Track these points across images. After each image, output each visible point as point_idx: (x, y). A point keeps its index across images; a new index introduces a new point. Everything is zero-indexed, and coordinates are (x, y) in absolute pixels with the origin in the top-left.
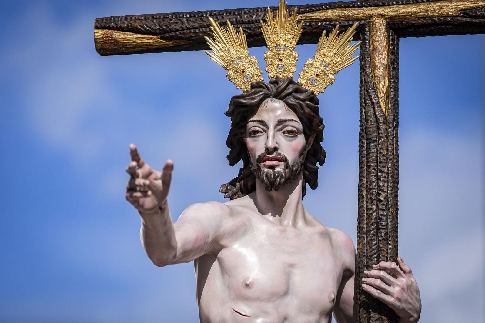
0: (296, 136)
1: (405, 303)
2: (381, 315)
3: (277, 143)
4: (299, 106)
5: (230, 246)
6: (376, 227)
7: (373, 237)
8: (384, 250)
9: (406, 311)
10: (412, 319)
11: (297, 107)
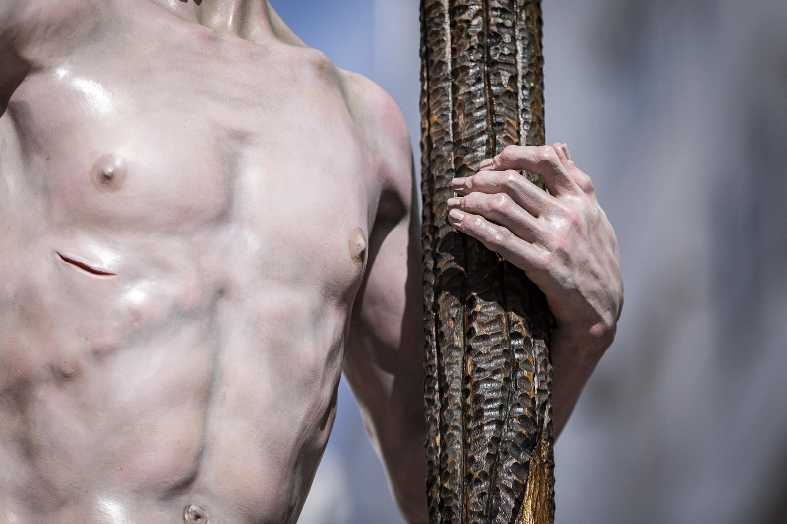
1: (580, 270)
2: (506, 311)
5: (50, 67)
6: (483, 57)
7: (474, 85)
8: (509, 124)
9: (583, 297)
10: (596, 329)
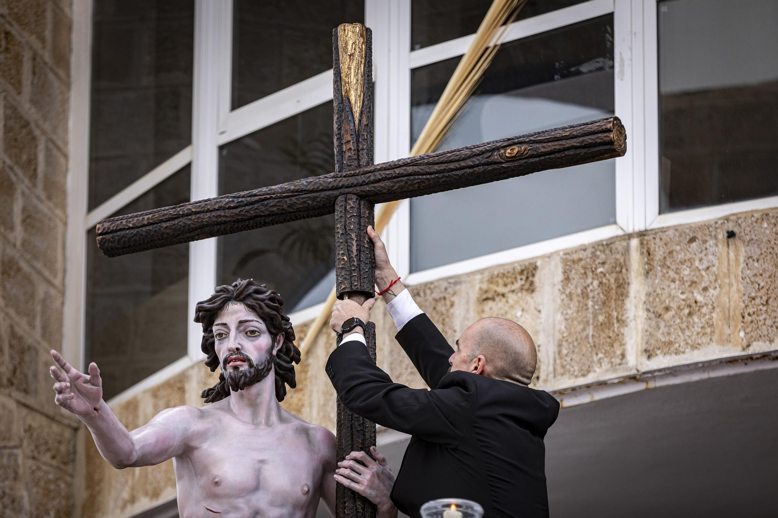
0: (259, 335)
3: (239, 344)
4: (258, 306)
6: (350, 419)
8: (358, 441)
11: (257, 307)
